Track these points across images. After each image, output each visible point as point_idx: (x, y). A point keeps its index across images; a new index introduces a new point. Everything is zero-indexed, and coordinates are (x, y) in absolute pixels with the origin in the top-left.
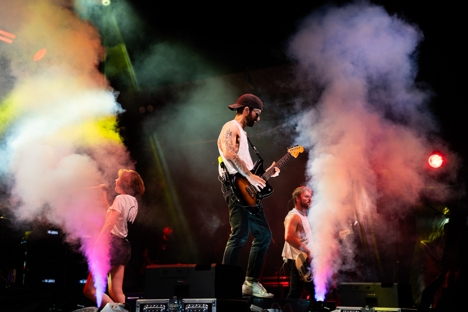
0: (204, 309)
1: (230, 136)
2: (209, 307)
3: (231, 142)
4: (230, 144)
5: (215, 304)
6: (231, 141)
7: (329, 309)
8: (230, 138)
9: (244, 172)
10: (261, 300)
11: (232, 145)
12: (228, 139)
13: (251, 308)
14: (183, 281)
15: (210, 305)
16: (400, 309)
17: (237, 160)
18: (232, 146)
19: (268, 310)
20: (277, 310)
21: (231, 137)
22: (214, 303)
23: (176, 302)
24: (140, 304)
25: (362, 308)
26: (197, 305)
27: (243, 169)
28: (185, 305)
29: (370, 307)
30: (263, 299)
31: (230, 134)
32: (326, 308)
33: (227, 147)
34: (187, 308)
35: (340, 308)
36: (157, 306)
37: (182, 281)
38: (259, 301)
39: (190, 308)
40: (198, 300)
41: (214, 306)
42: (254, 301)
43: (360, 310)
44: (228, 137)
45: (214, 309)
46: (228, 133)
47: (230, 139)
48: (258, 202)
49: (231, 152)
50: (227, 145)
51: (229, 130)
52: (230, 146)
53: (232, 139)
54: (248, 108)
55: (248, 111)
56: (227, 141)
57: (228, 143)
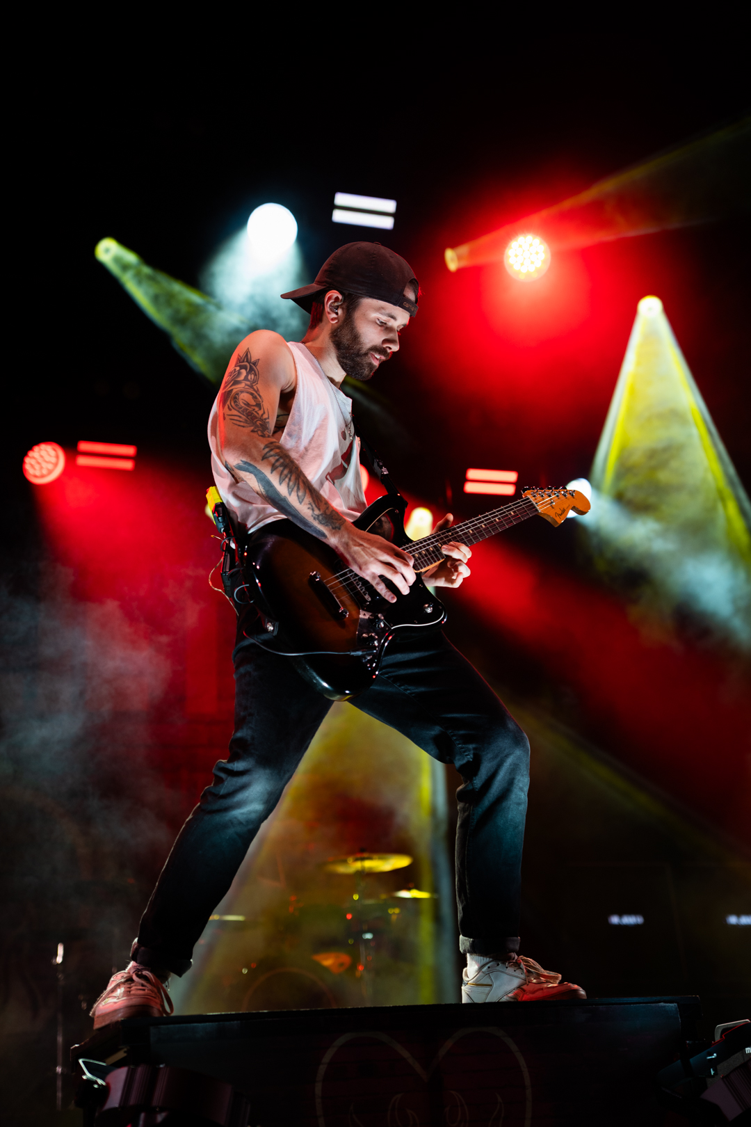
1: (251, 377)
3: (255, 398)
4: (248, 404)
6: (252, 394)
8: (248, 383)
9: (317, 512)
11: (257, 409)
12: (242, 385)
17: (280, 462)
18: (261, 413)
21: (255, 381)
31: (251, 369)
33: (237, 413)
44: (242, 377)
46: (242, 367)
47: (251, 387)
48: (366, 644)
49: (253, 431)
50: (237, 405)
51: (247, 355)
52: (247, 409)
53: (259, 386)
54: (340, 297)
55: (337, 308)
56: (237, 394)
57: (241, 401)
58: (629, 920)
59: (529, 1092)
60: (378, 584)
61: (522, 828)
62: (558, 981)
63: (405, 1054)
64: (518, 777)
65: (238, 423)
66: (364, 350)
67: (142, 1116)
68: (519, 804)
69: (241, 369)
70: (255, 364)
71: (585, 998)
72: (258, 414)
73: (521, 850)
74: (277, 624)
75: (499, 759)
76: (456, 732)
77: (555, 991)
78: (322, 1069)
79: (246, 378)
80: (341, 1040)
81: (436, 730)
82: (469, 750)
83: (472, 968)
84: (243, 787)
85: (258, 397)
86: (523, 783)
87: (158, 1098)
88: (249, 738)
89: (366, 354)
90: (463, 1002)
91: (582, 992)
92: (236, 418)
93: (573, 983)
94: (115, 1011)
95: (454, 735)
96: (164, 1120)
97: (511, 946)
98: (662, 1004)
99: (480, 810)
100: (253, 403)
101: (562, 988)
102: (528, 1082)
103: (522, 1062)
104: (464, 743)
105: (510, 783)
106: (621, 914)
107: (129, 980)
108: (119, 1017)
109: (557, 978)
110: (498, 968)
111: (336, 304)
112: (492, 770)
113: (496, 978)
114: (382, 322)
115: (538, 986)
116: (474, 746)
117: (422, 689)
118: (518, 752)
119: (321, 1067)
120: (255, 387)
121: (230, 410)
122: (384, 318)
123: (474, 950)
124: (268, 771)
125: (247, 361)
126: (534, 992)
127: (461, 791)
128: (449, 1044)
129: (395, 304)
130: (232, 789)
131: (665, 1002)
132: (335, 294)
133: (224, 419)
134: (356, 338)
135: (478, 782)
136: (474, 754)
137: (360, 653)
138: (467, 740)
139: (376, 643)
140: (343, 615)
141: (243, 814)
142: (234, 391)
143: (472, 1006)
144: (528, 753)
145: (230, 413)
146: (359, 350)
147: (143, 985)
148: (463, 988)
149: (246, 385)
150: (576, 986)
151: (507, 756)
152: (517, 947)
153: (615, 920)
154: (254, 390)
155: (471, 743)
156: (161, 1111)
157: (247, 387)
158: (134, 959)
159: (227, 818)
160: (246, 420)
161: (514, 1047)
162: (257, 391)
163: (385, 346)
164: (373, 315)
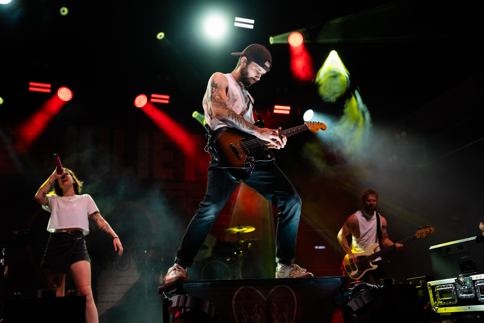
1: (217, 89)
3: (220, 96)
4: (218, 99)
6: (219, 95)
8: (216, 92)
9: (249, 128)
11: (221, 100)
12: (215, 93)
17: (234, 116)
18: (223, 101)
21: (218, 91)
27: (245, 124)
31: (216, 87)
33: (216, 103)
44: (214, 90)
47: (218, 93)
48: (247, 166)
49: (223, 108)
50: (215, 100)
51: (213, 82)
53: (220, 92)
54: (246, 59)
55: (244, 62)
56: (214, 97)
57: (216, 99)
58: (321, 247)
59: (296, 304)
61: (297, 227)
62: (305, 272)
63: (260, 293)
64: (297, 212)
65: (218, 106)
67: (183, 309)
68: (297, 220)
69: (213, 87)
70: (217, 85)
71: (313, 277)
73: (297, 234)
74: (219, 158)
75: (291, 206)
76: (278, 197)
77: (304, 275)
78: (235, 297)
79: (215, 90)
80: (240, 289)
81: (272, 195)
82: (282, 203)
83: (279, 267)
84: (208, 210)
86: (298, 214)
87: (187, 305)
88: (210, 195)
89: (249, 79)
90: (276, 278)
91: (313, 275)
92: (216, 105)
93: (310, 272)
94: (172, 279)
95: (278, 198)
96: (189, 311)
97: (291, 262)
98: (336, 278)
99: (284, 221)
100: (220, 98)
101: (307, 274)
102: (296, 301)
103: (294, 295)
104: (281, 201)
105: (294, 213)
106: (318, 246)
107: (175, 269)
108: (173, 280)
109: (305, 271)
110: (287, 267)
112: (289, 209)
113: (286, 270)
114: (256, 71)
115: (299, 273)
116: (284, 201)
117: (268, 183)
118: (297, 204)
119: (234, 296)
121: (214, 102)
122: (257, 69)
123: (280, 262)
124: (215, 205)
125: (214, 84)
126: (298, 275)
127: (279, 214)
128: (273, 290)
129: (261, 66)
130: (204, 211)
131: (337, 278)
132: (244, 58)
133: (213, 106)
134: (247, 73)
135: (284, 212)
136: (284, 204)
137: (244, 168)
138: (282, 199)
139: (251, 166)
140: (240, 156)
141: (207, 218)
142: (213, 96)
143: (279, 279)
144: (301, 204)
145: (214, 103)
146: (247, 77)
147: (179, 271)
148: (276, 273)
149: (216, 93)
150: (311, 273)
151: (294, 205)
152: (293, 262)
153: (317, 247)
155: (283, 201)
156: (189, 308)
158: (176, 262)
159: (203, 219)
161: (292, 291)
162: (220, 94)
163: (255, 78)
164: (254, 68)
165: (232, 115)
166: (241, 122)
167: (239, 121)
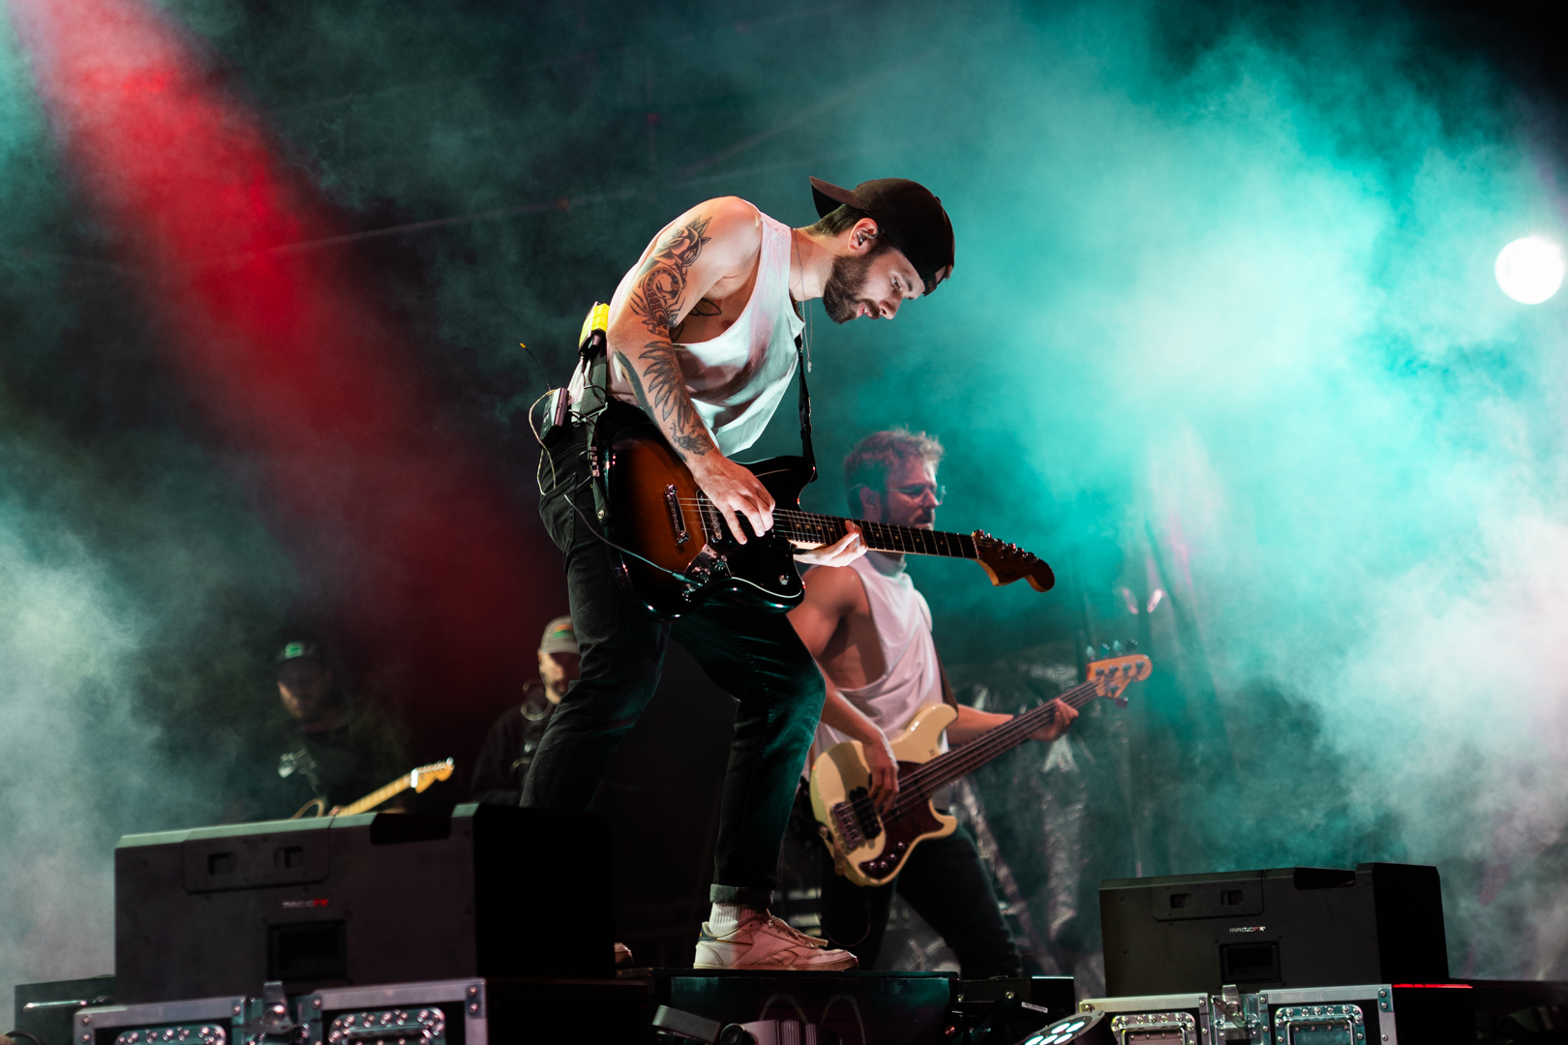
0: (427, 1033)
1: (690, 254)
2: (448, 1021)
3: (675, 282)
4: (660, 289)
5: (479, 1005)
6: (674, 277)
7: (1046, 1011)
9: (679, 435)
10: (709, 984)
11: (668, 296)
12: (671, 262)
13: (657, 1022)
14: (310, 903)
15: (455, 1012)
16: (1389, 987)
18: (669, 301)
19: (744, 1027)
20: (790, 1026)
22: (473, 998)
23: (279, 1009)
24: (92, 1032)
25: (1205, 995)
26: (387, 1016)
27: (674, 417)
28: (329, 1017)
29: (1242, 991)
30: (716, 978)
31: (697, 245)
32: (1030, 1006)
33: (642, 294)
34: (336, 1034)
35: (1099, 1005)
36: (181, 1033)
37: (306, 899)
38: (698, 988)
39: (354, 1034)
40: (389, 993)
41: (475, 1014)
42: (673, 990)
43: (1197, 1006)
44: (677, 252)
45: (477, 1030)
46: (689, 236)
47: (680, 268)
49: (644, 322)
50: (648, 285)
51: (704, 225)
52: (654, 294)
53: (691, 270)
54: (875, 232)
55: (865, 239)
56: (657, 272)
57: (656, 281)
60: (731, 519)
65: (635, 306)
66: (858, 298)
69: (685, 240)
70: (705, 240)
72: (666, 303)
79: (684, 252)
85: (681, 282)
89: (857, 302)
92: (637, 300)
93: (844, 949)
100: (668, 288)
110: (760, 927)
111: (866, 235)
113: (757, 937)
114: (897, 284)
120: (684, 270)
122: (902, 282)
125: (699, 232)
129: (921, 277)
132: (871, 225)
134: (861, 281)
137: (682, 578)
142: (656, 266)
146: (855, 294)
149: (675, 263)
154: (681, 274)
157: (675, 267)
160: (645, 308)
162: (684, 275)
163: (881, 307)
164: (894, 273)
165: (652, 361)
166: (666, 401)
167: (662, 393)
